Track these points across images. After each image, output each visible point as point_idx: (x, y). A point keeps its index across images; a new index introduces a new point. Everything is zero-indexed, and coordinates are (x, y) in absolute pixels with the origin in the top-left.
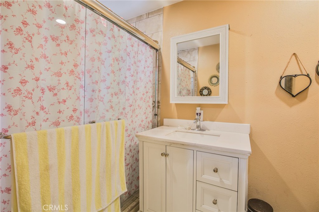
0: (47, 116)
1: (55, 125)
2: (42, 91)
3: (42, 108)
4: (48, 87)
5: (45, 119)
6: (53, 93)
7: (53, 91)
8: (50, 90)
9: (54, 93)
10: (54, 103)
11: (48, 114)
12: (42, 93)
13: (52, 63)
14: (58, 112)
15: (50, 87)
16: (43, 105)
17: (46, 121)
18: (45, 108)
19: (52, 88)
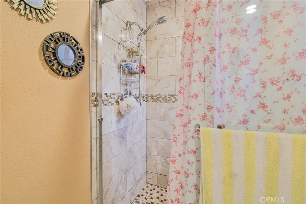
0: (269, 117)
1: (279, 129)
2: (263, 86)
3: (263, 106)
4: (270, 80)
5: (267, 120)
6: (276, 86)
7: (276, 85)
8: (272, 83)
9: (278, 87)
10: (278, 100)
11: (270, 114)
12: (263, 88)
13: (274, 48)
14: (283, 112)
15: (273, 79)
16: (264, 102)
17: (267, 123)
18: (267, 107)
19: (276, 80)
